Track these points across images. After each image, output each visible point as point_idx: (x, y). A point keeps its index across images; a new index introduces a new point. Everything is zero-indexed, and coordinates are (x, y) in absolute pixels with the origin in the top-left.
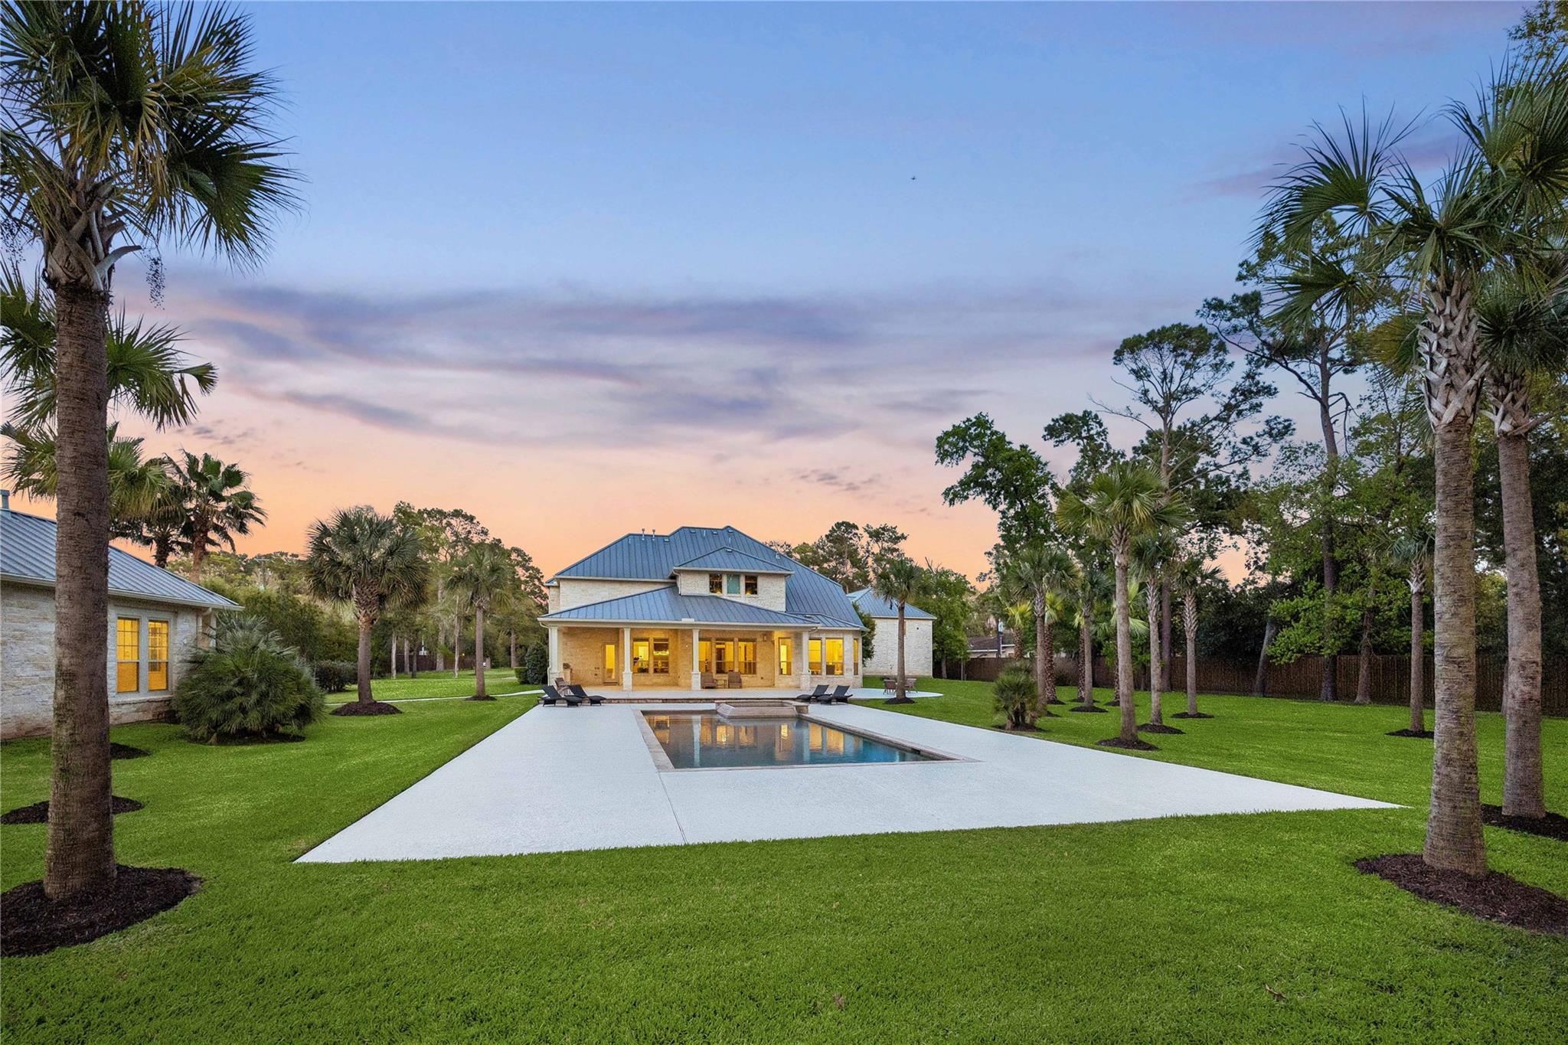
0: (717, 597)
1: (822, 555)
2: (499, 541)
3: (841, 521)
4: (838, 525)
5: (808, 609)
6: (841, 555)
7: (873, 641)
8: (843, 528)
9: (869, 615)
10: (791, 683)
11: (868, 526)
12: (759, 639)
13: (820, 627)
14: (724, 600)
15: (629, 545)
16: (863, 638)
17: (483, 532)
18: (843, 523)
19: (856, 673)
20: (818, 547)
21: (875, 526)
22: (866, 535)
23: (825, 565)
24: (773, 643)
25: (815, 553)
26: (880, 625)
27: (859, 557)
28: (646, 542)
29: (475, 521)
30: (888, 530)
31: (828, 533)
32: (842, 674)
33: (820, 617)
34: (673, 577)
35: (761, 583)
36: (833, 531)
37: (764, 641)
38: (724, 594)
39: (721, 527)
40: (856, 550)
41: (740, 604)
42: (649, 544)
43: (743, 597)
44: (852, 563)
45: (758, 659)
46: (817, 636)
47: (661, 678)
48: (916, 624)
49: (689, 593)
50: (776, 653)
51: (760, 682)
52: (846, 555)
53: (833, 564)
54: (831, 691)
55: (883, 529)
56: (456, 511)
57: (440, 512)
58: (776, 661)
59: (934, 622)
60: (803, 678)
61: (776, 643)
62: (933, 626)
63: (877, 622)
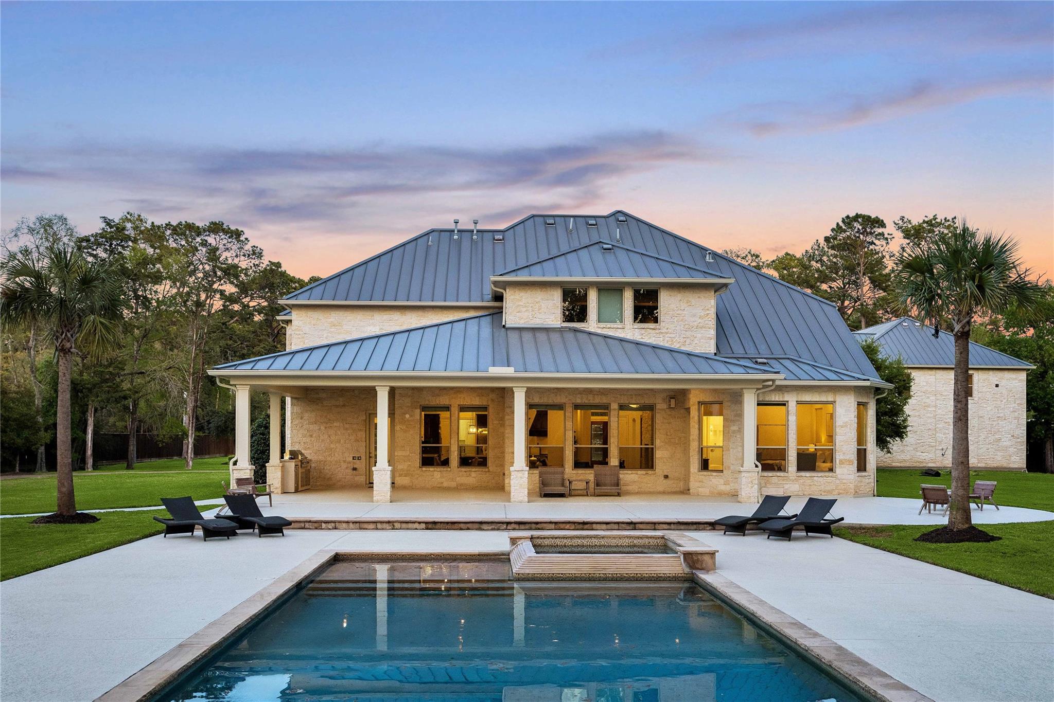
0: (576, 330)
1: (818, 270)
2: (278, 265)
3: (852, 215)
4: (849, 221)
5: (763, 348)
6: (851, 269)
7: (907, 409)
8: (857, 226)
9: (899, 362)
10: (723, 488)
11: (902, 218)
12: (661, 406)
13: (780, 379)
14: (590, 333)
15: (428, 246)
16: (878, 402)
17: (254, 253)
18: (857, 216)
19: (862, 466)
20: (811, 257)
21: (916, 220)
22: (899, 235)
23: (824, 287)
24: (688, 410)
25: (806, 267)
26: (921, 381)
27: (887, 271)
28: (459, 241)
29: (242, 238)
30: (940, 224)
31: (829, 233)
32: (831, 470)
33: (787, 363)
34: (499, 298)
35: (667, 302)
36: (838, 229)
37: (670, 408)
38: (592, 324)
39: (605, 214)
40: (880, 261)
41: (621, 340)
42: (466, 244)
43: (630, 330)
44: (872, 281)
45: (658, 442)
46: (776, 397)
47: (473, 475)
48: (994, 377)
49: (521, 323)
50: (694, 431)
51: (662, 484)
52: (862, 268)
53: (837, 284)
54: (793, 509)
55: (929, 223)
56: (214, 223)
57: (190, 227)
58: (694, 446)
59: (1030, 374)
60: (745, 479)
61: (694, 413)
62: (1028, 381)
63: (914, 374)
